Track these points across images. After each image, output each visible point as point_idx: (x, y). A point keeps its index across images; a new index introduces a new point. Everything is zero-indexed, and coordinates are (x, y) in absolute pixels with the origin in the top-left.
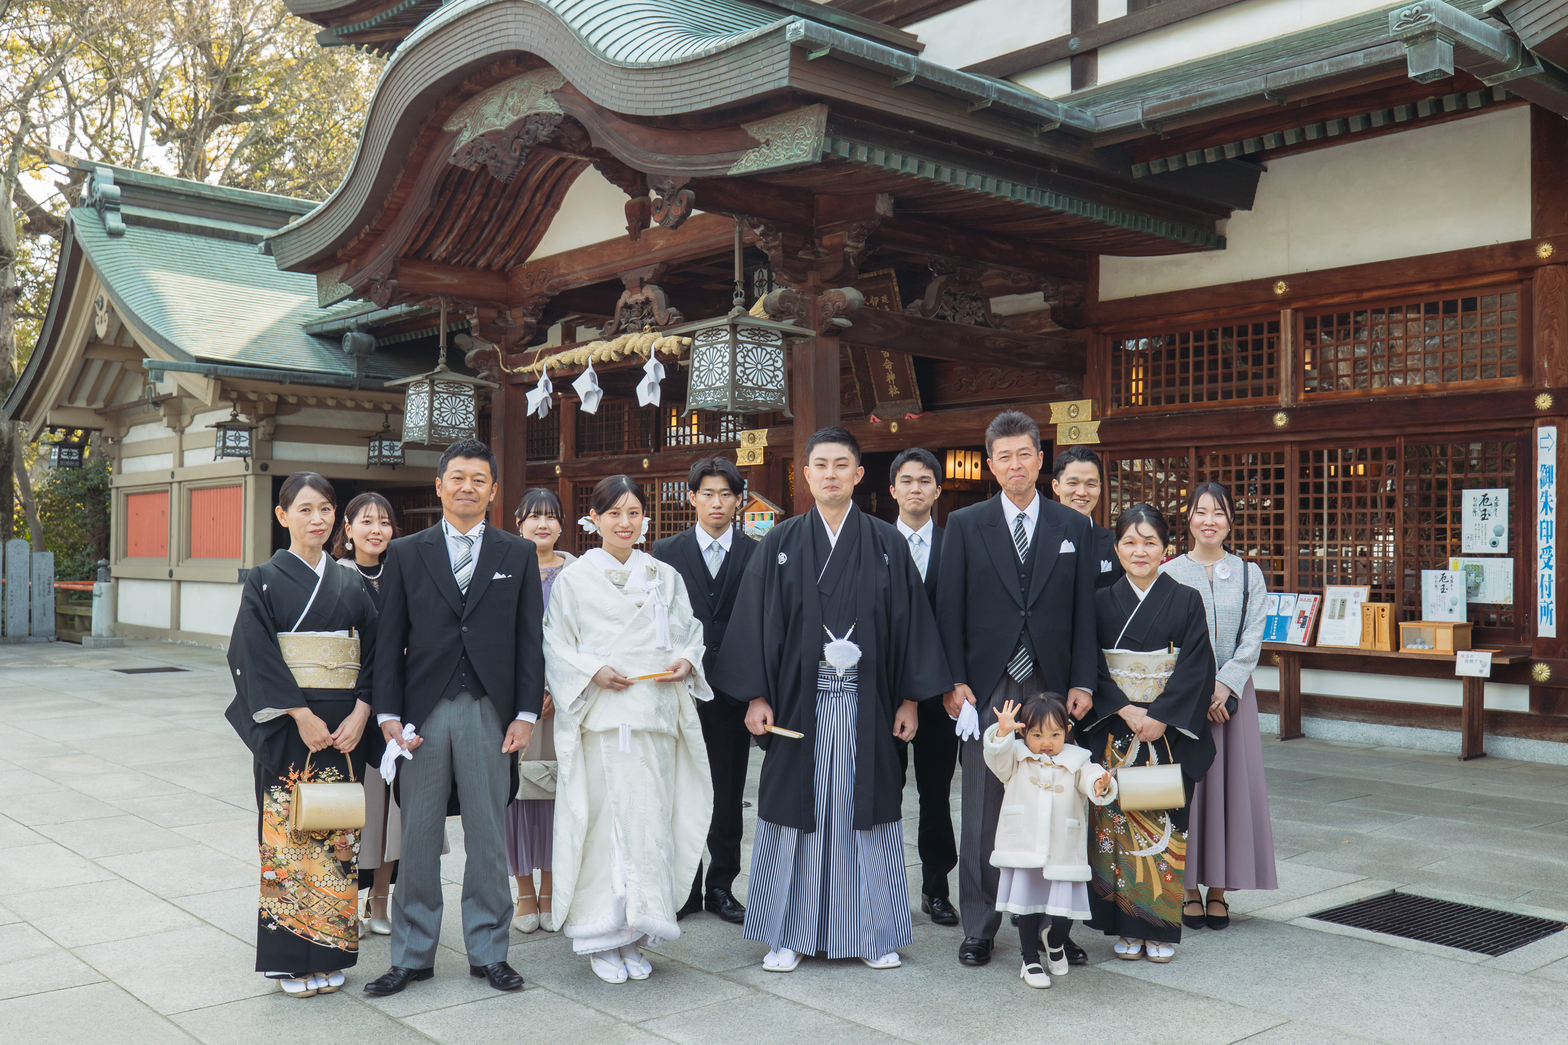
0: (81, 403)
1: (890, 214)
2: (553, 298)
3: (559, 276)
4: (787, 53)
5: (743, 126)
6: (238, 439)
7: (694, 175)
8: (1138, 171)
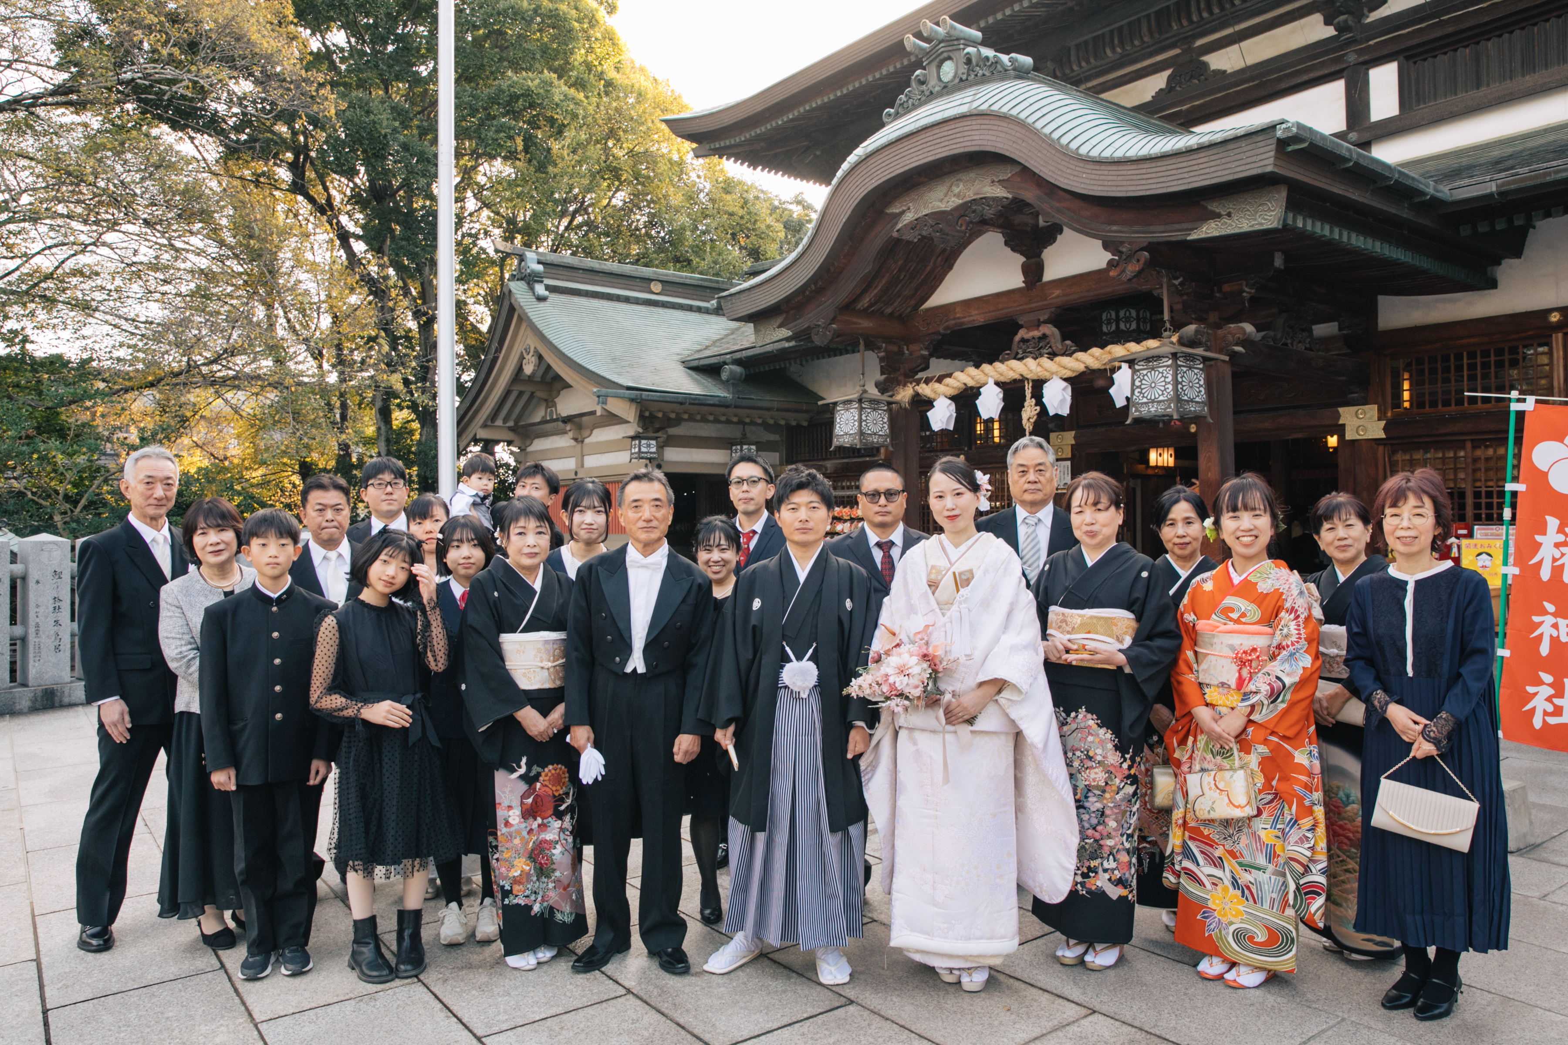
0: (499, 422)
1: (1282, 267)
2: (944, 335)
3: (955, 319)
4: (1274, 147)
5: (1202, 203)
6: (649, 446)
7: (1151, 240)
8: (1465, 231)
